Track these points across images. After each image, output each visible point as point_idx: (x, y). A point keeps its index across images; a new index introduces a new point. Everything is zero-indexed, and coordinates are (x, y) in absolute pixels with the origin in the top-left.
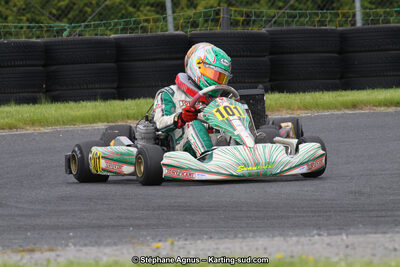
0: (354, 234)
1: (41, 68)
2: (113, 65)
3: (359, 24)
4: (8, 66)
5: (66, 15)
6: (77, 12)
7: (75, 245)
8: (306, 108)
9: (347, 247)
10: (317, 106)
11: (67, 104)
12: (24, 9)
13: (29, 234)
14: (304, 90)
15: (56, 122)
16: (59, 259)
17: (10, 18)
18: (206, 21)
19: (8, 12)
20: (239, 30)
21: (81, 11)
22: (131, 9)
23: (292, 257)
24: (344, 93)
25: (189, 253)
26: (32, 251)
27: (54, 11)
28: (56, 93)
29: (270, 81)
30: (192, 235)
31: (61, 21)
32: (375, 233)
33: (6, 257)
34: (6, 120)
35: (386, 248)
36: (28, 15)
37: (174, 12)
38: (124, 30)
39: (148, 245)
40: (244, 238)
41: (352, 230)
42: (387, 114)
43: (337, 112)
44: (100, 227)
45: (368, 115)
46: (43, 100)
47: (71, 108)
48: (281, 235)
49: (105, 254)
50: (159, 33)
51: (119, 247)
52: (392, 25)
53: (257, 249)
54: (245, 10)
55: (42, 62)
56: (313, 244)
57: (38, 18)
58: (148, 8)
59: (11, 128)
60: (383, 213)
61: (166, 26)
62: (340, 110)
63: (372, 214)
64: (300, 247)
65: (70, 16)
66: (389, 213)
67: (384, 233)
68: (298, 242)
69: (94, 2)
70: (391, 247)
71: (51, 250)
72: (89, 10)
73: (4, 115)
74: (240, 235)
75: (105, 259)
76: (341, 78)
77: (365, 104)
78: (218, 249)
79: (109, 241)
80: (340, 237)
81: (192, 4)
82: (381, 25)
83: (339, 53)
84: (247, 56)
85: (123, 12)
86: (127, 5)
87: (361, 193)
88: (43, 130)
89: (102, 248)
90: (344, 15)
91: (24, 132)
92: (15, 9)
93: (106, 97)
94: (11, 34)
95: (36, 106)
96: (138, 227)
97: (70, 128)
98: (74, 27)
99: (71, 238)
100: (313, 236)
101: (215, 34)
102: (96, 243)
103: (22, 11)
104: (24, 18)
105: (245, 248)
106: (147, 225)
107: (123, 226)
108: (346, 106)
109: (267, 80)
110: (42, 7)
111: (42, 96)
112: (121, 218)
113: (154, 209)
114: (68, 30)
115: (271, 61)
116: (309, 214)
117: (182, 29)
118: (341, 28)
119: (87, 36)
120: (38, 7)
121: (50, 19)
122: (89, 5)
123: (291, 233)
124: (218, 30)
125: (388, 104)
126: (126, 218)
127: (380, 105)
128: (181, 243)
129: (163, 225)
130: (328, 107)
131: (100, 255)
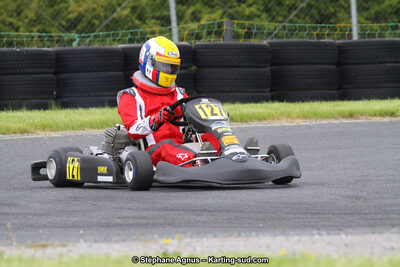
0: (351, 234)
1: (51, 76)
2: (120, 73)
3: (355, 37)
4: (20, 74)
5: (75, 26)
6: (85, 24)
7: (86, 241)
8: (305, 117)
9: (347, 245)
10: (316, 116)
11: (76, 111)
12: (35, 21)
13: (41, 231)
14: (303, 99)
15: (66, 127)
17: (22, 29)
18: (209, 33)
19: (20, 23)
20: (241, 41)
21: (89, 23)
22: (137, 22)
23: (294, 254)
24: (340, 103)
25: (195, 249)
26: (44, 246)
27: (64, 23)
28: (66, 100)
29: (271, 91)
30: (198, 234)
31: (70, 32)
32: (373, 233)
33: (20, 252)
34: (18, 125)
35: (384, 248)
36: (39, 27)
37: (178, 24)
38: (131, 41)
39: (156, 242)
40: (247, 236)
41: (350, 230)
42: (382, 124)
43: (334, 121)
44: (108, 226)
45: (364, 125)
46: (54, 107)
47: (80, 115)
48: (282, 234)
49: (115, 250)
51: (128, 244)
52: (388, 38)
53: (261, 247)
54: (247, 23)
55: (53, 70)
56: (315, 242)
57: (48, 29)
58: (153, 21)
59: (22, 133)
60: (380, 216)
61: (171, 37)
62: (337, 119)
63: (368, 217)
64: (301, 245)
65: (79, 27)
66: (385, 216)
67: (381, 233)
68: (299, 241)
69: (102, 14)
70: (389, 246)
71: (63, 246)
72: (96, 22)
73: (17, 120)
74: (243, 234)
75: (115, 255)
76: (339, 89)
77: (361, 114)
78: (222, 246)
79: (118, 238)
80: (339, 236)
81: (196, 17)
82: (377, 39)
83: (338, 64)
84: (249, 67)
85: (130, 24)
86: (133, 18)
87: (358, 198)
88: (53, 134)
89: (111, 244)
90: (342, 29)
91: (35, 136)
92: (27, 21)
93: (113, 104)
94: (22, 44)
95: (47, 111)
96: (145, 225)
97: (80, 133)
98: (84, 37)
99: (81, 236)
100: (314, 235)
101: (217, 45)
102: (106, 239)
103: (33, 23)
104: (35, 29)
105: (249, 246)
106: (153, 224)
107: (130, 225)
108: (344, 115)
109: (268, 90)
110: (53, 19)
111: (53, 102)
112: (129, 218)
113: (160, 209)
114: (78, 40)
115: (272, 71)
116: (309, 216)
117: (187, 40)
118: (341, 41)
119: (96, 46)
120: (49, 19)
121: (60, 30)
122: (97, 17)
123: (291, 233)
124: (221, 41)
125: (383, 114)
126: (133, 218)
127: (375, 115)
128: (187, 240)
129: (169, 224)
130: (326, 116)
131: (110, 251)
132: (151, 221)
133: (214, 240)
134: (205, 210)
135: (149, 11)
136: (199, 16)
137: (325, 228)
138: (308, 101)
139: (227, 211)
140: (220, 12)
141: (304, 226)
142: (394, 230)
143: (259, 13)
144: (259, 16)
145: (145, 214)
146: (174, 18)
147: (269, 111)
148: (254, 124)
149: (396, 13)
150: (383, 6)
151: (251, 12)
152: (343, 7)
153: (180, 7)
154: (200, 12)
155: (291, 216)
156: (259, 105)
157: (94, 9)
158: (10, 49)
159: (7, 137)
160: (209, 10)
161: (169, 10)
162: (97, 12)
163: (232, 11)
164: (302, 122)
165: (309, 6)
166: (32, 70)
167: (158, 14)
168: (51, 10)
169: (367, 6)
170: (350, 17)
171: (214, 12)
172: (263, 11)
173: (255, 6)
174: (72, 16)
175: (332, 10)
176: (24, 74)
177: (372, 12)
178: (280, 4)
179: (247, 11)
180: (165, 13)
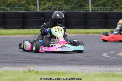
0: (85, 66)
1: (1, 20)
2: (21, 19)
3: (90, 11)
5: (9, 6)
7: (7, 67)
8: (74, 33)
9: (83, 69)
10: (78, 33)
14: (74, 28)
15: (5, 34)
18: (48, 9)
21: (13, 5)
22: (27, 5)
23: (67, 72)
24: (85, 30)
25: (39, 69)
27: (6, 5)
28: (5, 26)
30: (41, 65)
32: (91, 66)
35: (94, 70)
37: (39, 6)
38: (25, 10)
39: (28, 67)
40: (55, 66)
41: (85, 65)
42: (96, 36)
43: (83, 35)
44: (15, 63)
45: (91, 36)
46: (2, 28)
47: (9, 31)
48: (65, 66)
49: (16, 69)
50: (35, 11)
51: (20, 67)
52: (99, 11)
53: (58, 69)
54: (59, 6)
55: (2, 18)
56: (74, 68)
57: (1, 6)
58: (32, 5)
60: (94, 62)
61: (37, 9)
62: (84, 34)
63: (91, 62)
64: (70, 69)
65: (11, 6)
66: (96, 62)
67: (93, 66)
68: (69, 68)
69: (17, 3)
70: (95, 70)
71: (1, 68)
72: (16, 5)
75: (15, 70)
76: (85, 26)
77: (91, 33)
78: (47, 69)
79: (17, 66)
80: (81, 67)
81: (44, 4)
82: (96, 12)
83: (84, 19)
85: (25, 6)
87: (88, 57)
88: (1, 36)
89: (15, 68)
90: (86, 8)
93: (19, 28)
96: (26, 63)
97: (9, 36)
98: (11, 9)
99: (7, 65)
100: (74, 66)
102: (13, 66)
105: (55, 69)
106: (28, 63)
107: (22, 63)
108: (86, 33)
110: (3, 4)
112: (21, 61)
113: (30, 58)
114: (9, 9)
116: (74, 61)
117: (41, 10)
118: (85, 12)
119: (14, 11)
120: (2, 3)
121: (5, 7)
122: (16, 3)
123: (68, 66)
124: (51, 11)
125: (97, 33)
126: (23, 61)
127: (95, 33)
128: (37, 67)
129: (33, 63)
130: (81, 33)
131: (14, 69)
132: (28, 62)
133: (45, 67)
134: (43, 59)
135: (31, 2)
136: (45, 4)
137: (78, 65)
138: (76, 29)
139: (50, 59)
140: (52, 3)
141: (72, 64)
142: (97, 66)
143: (63, 3)
144: (63, 5)
145: (26, 59)
146: (38, 4)
149: (102, 5)
150: (98, 2)
151: (61, 3)
152: (87, 2)
153: (40, 1)
154: (46, 3)
155: (68, 61)
157: (15, 1)
160: (48, 2)
161: (37, 2)
162: (16, 2)
163: (55, 3)
164: (74, 35)
165: (78, 2)
167: (33, 3)
168: (3, 1)
169: (94, 2)
170: (89, 6)
171: (50, 3)
172: (64, 3)
173: (62, 2)
174: (9, 3)
175: (84, 3)
177: (95, 4)
178: (69, 1)
179: (60, 3)
180: (36, 3)
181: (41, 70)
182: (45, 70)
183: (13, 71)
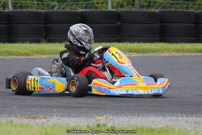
0: (199, 117)
1: (43, 25)
4: (26, 23)
7: (57, 116)
8: (177, 51)
9: (196, 123)
10: (183, 51)
11: (55, 44)
13: (34, 109)
14: (177, 42)
15: (50, 53)
16: (49, 123)
18: (128, 4)
20: (145, 10)
23: (167, 127)
24: (197, 44)
25: (115, 123)
26: (35, 118)
28: (50, 38)
29: (160, 36)
30: (117, 113)
31: (54, 2)
33: (22, 120)
34: (24, 51)
38: (86, 7)
39: (94, 118)
40: (143, 116)
41: (198, 115)
44: (70, 107)
46: (43, 42)
47: (57, 46)
48: (162, 116)
49: (72, 121)
50: (104, 10)
51: (79, 118)
53: (150, 122)
55: (44, 22)
56: (179, 120)
59: (26, 55)
61: (107, 6)
62: (194, 53)
64: (171, 122)
68: (171, 119)
71: (45, 118)
73: (23, 48)
74: (141, 115)
75: (72, 124)
76: (196, 37)
78: (129, 121)
79: (74, 115)
80: (192, 118)
83: (196, 24)
84: (148, 23)
88: (43, 57)
89: (70, 118)
90: (199, 4)
91: (33, 57)
94: (28, 7)
95: (40, 44)
96: (90, 108)
98: (61, 5)
99: (55, 112)
100: (178, 117)
101: (132, 11)
102: (68, 115)
105: (143, 122)
106: (94, 108)
107: (82, 108)
108: (198, 51)
109: (158, 36)
111: (43, 39)
114: (57, 6)
115: (160, 26)
116: (177, 105)
117: (116, 8)
118: (197, 11)
119: (67, 10)
123: (167, 115)
124: (134, 9)
126: (83, 103)
128: (111, 117)
129: (102, 108)
130: (188, 51)
131: (69, 122)
132: (93, 106)
133: (126, 117)
137: (185, 112)
138: (179, 43)
147: (158, 47)
148: (150, 54)
155: (167, 105)
156: (153, 44)
158: (21, 10)
159: (18, 57)
164: (176, 54)
166: (32, 22)
176: (28, 23)
181: (118, 124)
182: (125, 123)
183: (67, 124)
